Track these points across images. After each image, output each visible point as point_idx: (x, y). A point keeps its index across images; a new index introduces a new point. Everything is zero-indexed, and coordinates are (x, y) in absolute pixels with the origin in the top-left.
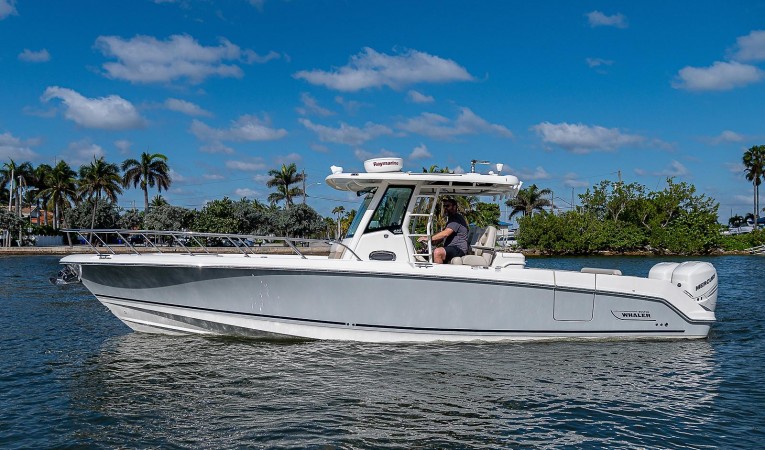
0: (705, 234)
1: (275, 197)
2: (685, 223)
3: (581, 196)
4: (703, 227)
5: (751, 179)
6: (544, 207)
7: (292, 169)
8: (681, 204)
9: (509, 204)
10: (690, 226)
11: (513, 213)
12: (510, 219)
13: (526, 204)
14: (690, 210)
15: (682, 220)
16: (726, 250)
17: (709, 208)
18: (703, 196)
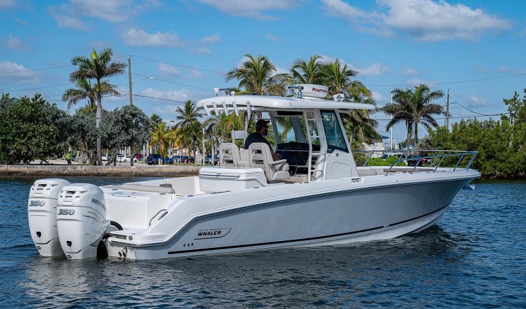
1: (72, 96)
3: (506, 102)
6: (434, 116)
7: (106, 57)
9: (389, 110)
11: (392, 123)
12: (388, 129)
13: (411, 111)
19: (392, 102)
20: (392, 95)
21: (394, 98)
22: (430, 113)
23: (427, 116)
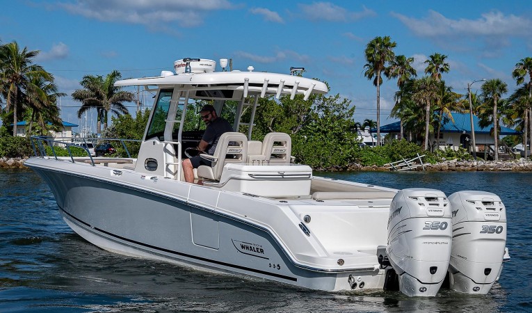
0: (342, 144)
2: (319, 130)
4: (340, 137)
5: (370, 77)
6: (125, 104)
8: (312, 107)
9: (78, 97)
10: (324, 133)
11: (82, 110)
12: (79, 116)
13: (101, 97)
14: (321, 113)
15: (315, 127)
16: (363, 166)
17: (344, 112)
18: (337, 97)
19: (82, 88)
20: (81, 81)
21: (82, 84)
22: (121, 100)
23: (118, 104)
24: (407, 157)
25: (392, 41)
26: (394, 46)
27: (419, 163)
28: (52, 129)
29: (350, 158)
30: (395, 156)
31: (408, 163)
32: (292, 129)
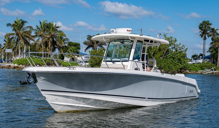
0: (181, 63)
2: (171, 57)
4: (179, 60)
5: (202, 37)
6: (104, 46)
8: (170, 48)
9: (85, 43)
10: (174, 58)
11: (87, 48)
12: (85, 51)
13: (94, 44)
14: (174, 50)
15: (170, 56)
16: (190, 71)
17: (183, 50)
18: (180, 44)
19: (87, 40)
20: (87, 37)
21: (87, 39)
23: (101, 46)
24: (208, 68)
25: (210, 23)
26: (211, 24)
27: (213, 71)
28: (76, 55)
29: (183, 68)
30: (203, 68)
31: (208, 71)
32: (160, 56)
